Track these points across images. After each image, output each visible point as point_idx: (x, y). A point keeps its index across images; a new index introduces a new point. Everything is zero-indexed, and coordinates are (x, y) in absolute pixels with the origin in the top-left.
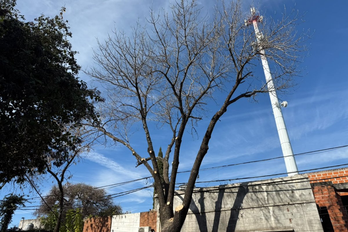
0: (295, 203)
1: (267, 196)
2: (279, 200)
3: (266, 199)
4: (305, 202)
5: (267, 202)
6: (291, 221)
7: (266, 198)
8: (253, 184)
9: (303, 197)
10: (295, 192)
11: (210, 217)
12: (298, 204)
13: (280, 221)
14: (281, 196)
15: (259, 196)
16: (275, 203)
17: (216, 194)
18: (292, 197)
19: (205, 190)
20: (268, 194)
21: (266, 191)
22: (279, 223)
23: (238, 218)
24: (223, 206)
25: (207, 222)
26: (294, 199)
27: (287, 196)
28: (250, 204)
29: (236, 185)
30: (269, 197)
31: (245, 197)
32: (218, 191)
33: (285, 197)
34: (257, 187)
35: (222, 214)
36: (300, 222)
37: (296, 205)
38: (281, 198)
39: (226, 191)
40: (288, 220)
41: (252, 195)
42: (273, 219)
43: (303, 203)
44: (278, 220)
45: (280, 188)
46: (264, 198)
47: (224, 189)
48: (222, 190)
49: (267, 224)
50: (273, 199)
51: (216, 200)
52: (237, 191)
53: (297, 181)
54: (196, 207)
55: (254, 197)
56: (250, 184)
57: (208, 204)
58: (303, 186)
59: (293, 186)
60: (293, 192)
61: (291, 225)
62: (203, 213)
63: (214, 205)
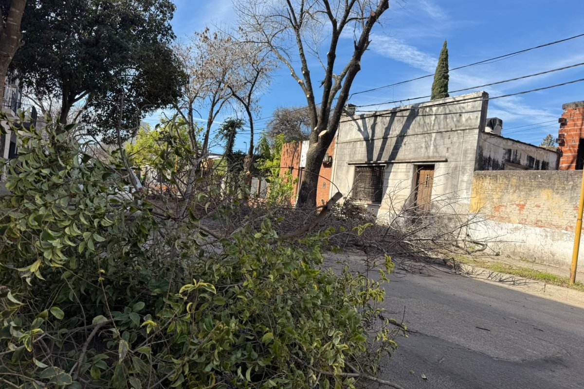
0: (457, 129)
1: (435, 120)
2: (444, 124)
3: (432, 124)
4: (467, 128)
5: (432, 128)
6: (448, 151)
7: (433, 122)
8: (424, 105)
9: (469, 122)
10: (463, 115)
11: (378, 144)
12: (461, 130)
13: (438, 150)
14: (448, 120)
15: (426, 121)
16: (439, 129)
17: (388, 119)
18: (458, 121)
19: (378, 114)
20: (436, 117)
21: (435, 115)
22: (437, 152)
23: (401, 146)
24: (391, 133)
25: (374, 149)
26: (460, 125)
27: (453, 121)
28: (416, 130)
29: (408, 107)
30: (436, 122)
31: (414, 122)
32: (390, 115)
33: (451, 122)
34: (428, 109)
35: (389, 141)
36: (456, 152)
37: (459, 131)
38: (447, 123)
39: (397, 115)
40: (446, 149)
41: (420, 119)
42: (432, 148)
43: (466, 129)
44: (437, 149)
45: (450, 111)
46: (431, 123)
47: (396, 113)
48: (394, 113)
49: (425, 153)
50: (439, 124)
51: (386, 126)
52: (408, 114)
53: (469, 100)
54: (368, 133)
55: (422, 122)
56: (421, 105)
57: (379, 130)
58: (473, 107)
59: (463, 108)
60: (460, 115)
61: (447, 154)
62: (373, 140)
63: (384, 131)
